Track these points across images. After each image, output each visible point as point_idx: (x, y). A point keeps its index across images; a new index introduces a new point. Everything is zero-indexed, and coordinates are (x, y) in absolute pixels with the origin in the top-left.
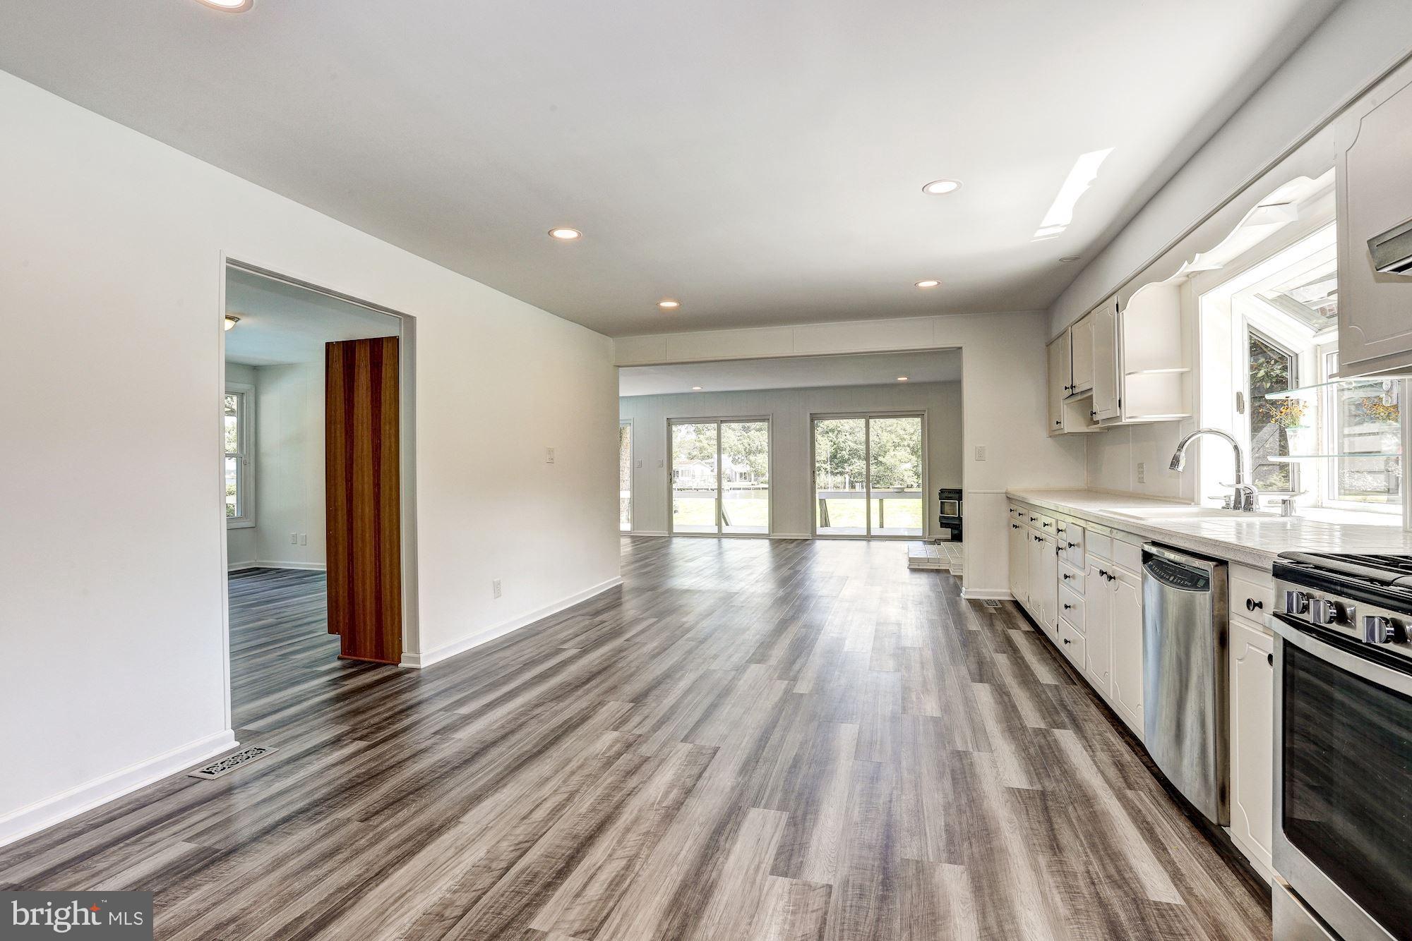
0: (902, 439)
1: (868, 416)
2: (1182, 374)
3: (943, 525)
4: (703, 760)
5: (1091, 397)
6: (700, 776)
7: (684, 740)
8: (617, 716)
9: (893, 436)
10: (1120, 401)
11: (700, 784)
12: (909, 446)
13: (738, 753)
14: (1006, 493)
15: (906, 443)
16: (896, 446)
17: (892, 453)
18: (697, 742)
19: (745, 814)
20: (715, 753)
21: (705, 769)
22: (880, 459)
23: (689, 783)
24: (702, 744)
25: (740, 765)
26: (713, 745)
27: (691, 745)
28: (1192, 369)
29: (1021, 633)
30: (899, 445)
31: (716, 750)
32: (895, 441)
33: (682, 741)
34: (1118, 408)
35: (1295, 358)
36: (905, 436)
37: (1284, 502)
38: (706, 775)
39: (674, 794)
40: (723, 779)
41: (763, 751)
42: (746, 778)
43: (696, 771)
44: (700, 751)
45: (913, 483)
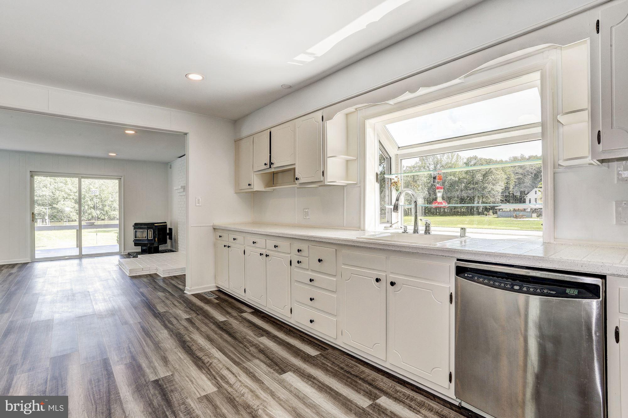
0: (69, 195)
1: (81, 176)
2: (347, 161)
3: (136, 244)
5: (294, 169)
9: (63, 193)
10: (323, 172)
12: (73, 199)
14: (213, 226)
15: (71, 197)
16: (65, 199)
17: (62, 202)
22: (55, 206)
28: (357, 158)
29: (249, 314)
30: (67, 198)
32: (64, 196)
34: (322, 176)
35: (390, 159)
36: (71, 194)
37: (462, 229)
45: (76, 219)
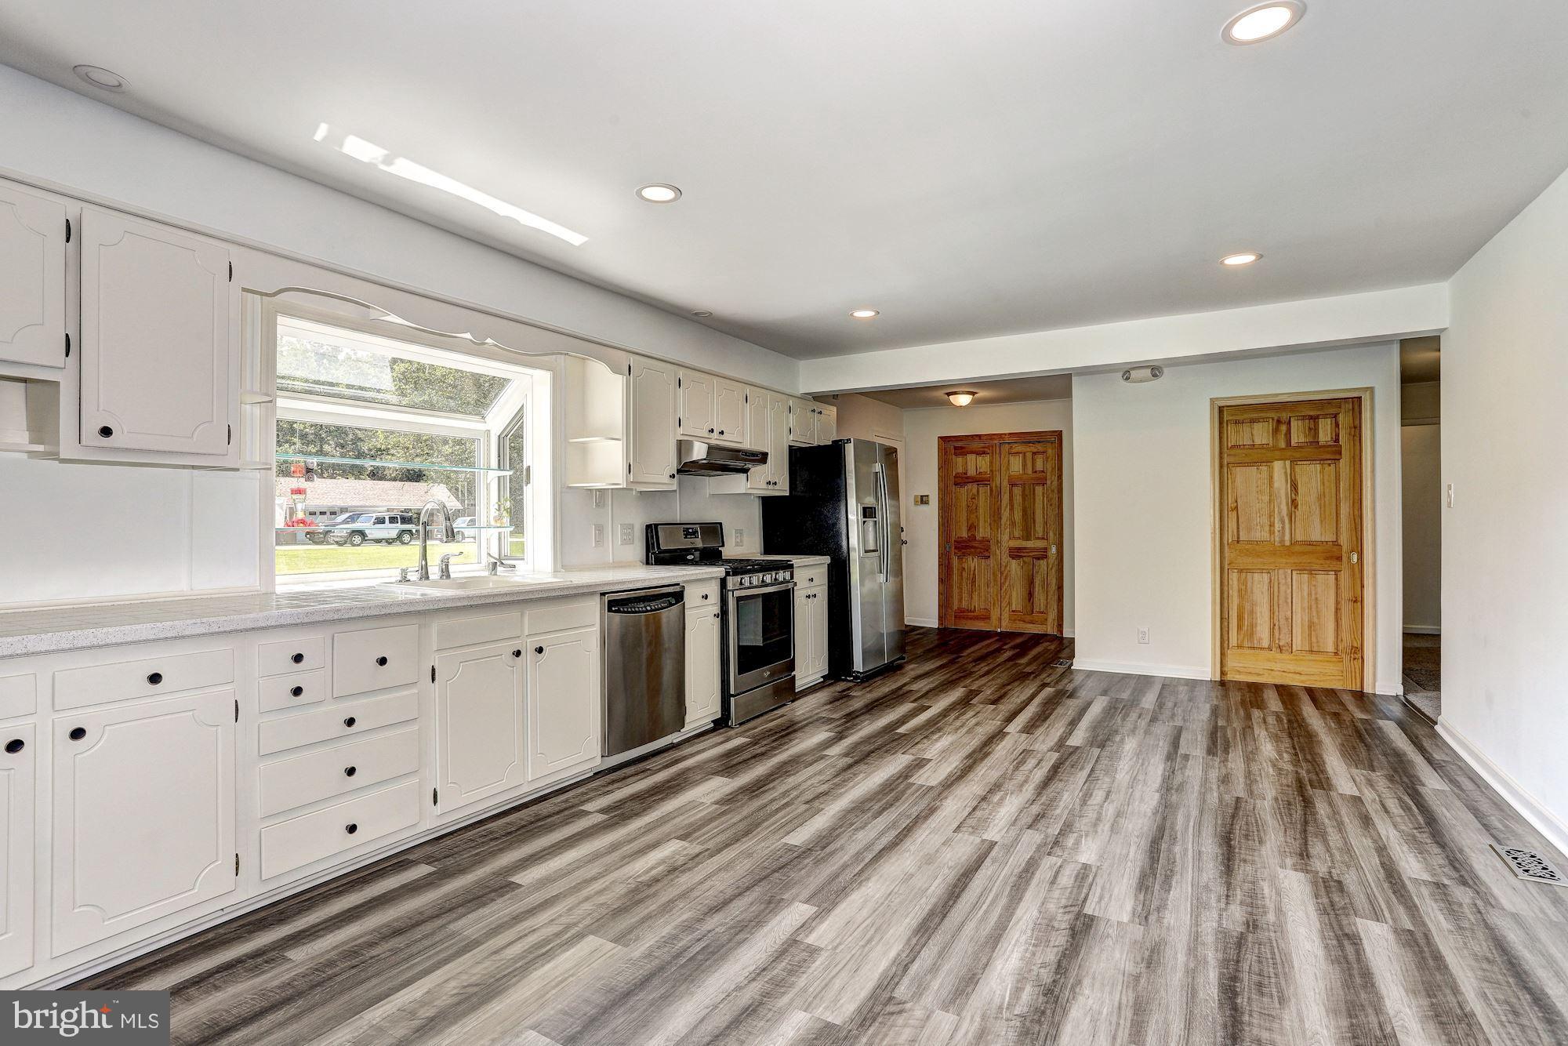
4: (971, 822)
6: (974, 809)
7: (993, 844)
8: (1099, 890)
11: (975, 803)
13: (934, 825)
18: (978, 840)
19: (940, 783)
20: (959, 827)
21: (970, 814)
23: (984, 805)
24: (972, 838)
25: (935, 814)
26: (960, 835)
27: (985, 837)
31: (958, 829)
33: (996, 843)
38: (969, 809)
39: (996, 798)
40: (954, 806)
41: (908, 825)
42: (933, 803)
43: (978, 813)
44: (975, 830)
